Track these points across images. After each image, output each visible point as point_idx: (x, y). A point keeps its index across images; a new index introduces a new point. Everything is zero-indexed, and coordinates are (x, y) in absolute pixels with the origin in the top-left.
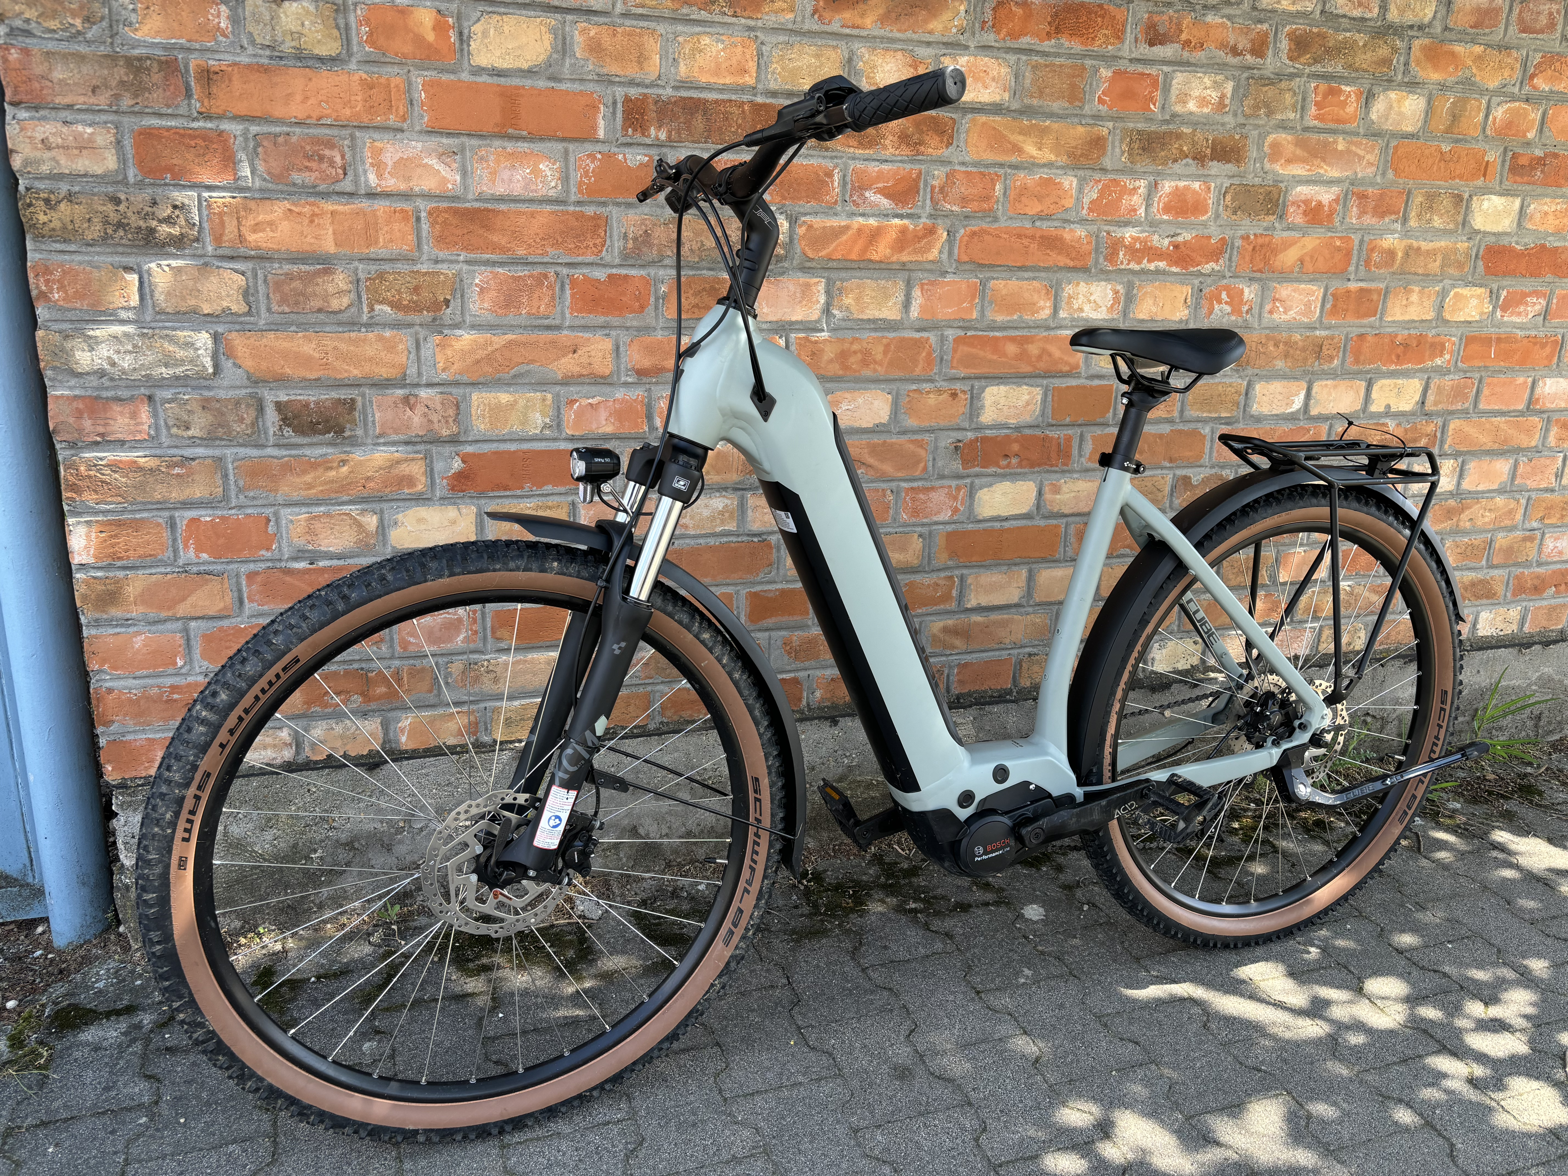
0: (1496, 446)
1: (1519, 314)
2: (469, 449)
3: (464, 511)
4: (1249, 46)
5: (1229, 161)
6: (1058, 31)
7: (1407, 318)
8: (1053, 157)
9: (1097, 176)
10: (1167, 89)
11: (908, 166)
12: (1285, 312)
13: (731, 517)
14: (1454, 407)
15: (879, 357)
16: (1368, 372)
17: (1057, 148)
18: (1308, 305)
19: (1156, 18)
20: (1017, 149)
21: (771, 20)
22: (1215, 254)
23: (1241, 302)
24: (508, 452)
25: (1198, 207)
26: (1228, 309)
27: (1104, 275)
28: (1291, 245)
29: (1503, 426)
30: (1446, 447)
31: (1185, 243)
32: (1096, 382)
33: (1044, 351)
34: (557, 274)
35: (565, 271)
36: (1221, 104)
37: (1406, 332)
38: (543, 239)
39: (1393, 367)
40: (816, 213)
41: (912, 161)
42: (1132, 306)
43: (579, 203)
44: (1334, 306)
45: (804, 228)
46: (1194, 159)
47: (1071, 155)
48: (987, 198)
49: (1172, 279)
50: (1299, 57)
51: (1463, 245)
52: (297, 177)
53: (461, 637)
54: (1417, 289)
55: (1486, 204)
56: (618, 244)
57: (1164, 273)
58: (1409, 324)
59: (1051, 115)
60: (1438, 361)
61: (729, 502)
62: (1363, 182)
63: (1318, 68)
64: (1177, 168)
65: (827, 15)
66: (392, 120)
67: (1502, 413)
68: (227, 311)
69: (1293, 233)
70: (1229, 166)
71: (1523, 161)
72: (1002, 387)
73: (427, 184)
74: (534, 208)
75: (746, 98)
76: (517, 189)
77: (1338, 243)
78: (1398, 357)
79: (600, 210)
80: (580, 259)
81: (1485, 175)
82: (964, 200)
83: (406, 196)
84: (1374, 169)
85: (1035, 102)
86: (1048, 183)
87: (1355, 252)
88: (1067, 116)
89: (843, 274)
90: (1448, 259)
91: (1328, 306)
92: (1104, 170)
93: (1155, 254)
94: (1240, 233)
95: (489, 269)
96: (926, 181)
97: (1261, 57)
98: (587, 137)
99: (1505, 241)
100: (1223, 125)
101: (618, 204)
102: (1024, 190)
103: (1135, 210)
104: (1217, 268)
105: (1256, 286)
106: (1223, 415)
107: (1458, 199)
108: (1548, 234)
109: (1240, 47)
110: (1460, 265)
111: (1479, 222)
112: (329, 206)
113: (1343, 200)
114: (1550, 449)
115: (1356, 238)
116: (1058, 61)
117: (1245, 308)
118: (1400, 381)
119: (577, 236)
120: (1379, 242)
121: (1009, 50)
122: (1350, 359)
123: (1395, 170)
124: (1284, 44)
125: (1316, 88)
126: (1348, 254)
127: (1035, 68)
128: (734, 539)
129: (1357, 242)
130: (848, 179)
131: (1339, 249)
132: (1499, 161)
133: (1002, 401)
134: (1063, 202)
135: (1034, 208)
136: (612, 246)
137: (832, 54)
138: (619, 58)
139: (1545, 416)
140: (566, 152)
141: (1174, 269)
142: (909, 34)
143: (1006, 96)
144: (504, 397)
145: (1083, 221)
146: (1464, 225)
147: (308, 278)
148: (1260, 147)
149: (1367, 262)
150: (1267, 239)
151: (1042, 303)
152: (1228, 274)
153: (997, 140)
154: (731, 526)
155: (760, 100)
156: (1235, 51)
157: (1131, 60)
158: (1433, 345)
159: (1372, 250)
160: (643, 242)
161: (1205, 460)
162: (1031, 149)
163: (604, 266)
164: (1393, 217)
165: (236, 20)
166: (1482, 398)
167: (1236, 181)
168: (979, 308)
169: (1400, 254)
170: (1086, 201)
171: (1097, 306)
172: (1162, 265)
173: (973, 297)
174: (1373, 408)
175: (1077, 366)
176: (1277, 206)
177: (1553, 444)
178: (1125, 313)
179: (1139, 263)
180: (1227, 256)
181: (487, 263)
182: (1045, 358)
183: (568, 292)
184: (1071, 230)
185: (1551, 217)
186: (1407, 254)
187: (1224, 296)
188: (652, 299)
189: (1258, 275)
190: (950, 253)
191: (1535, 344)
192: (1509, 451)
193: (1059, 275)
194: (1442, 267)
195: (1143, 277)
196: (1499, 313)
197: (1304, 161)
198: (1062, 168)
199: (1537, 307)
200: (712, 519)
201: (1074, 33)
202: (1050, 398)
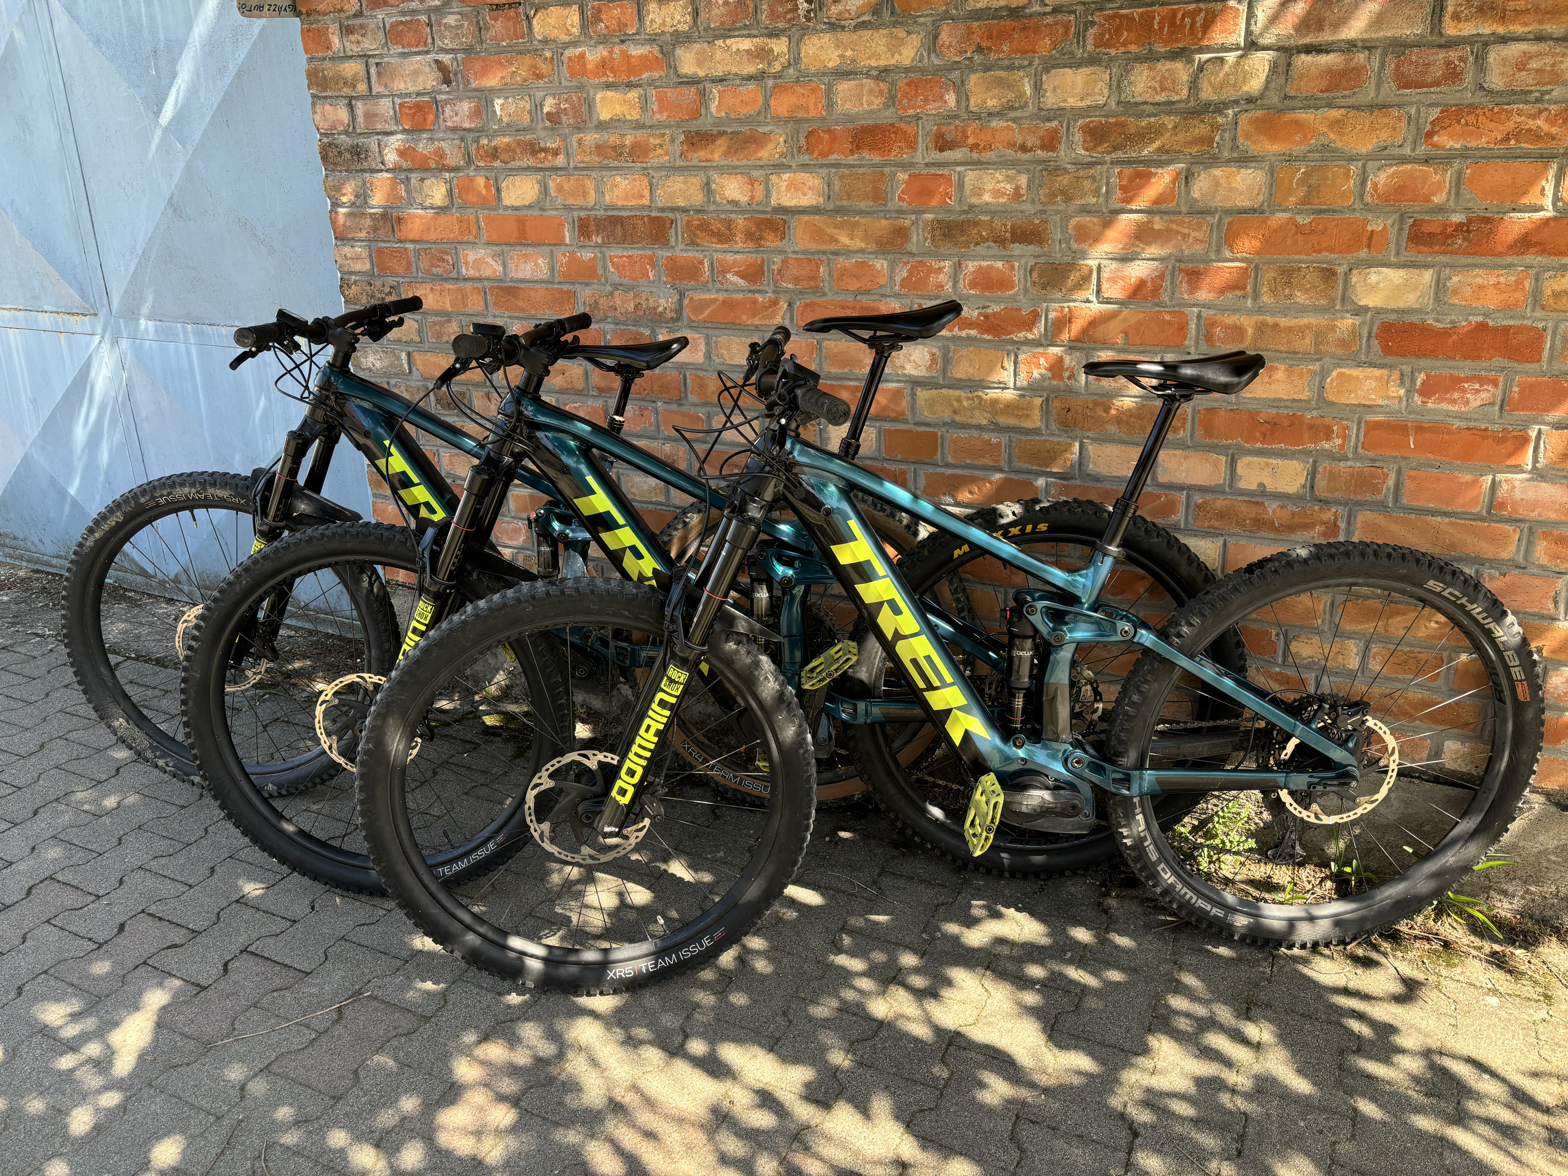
4: (1038, 143)
6: (859, 148)
8: (863, 245)
10: (961, 185)
11: (754, 256)
16: (1228, 447)
17: (866, 238)
19: (944, 129)
20: (834, 240)
21: (655, 162)
31: (994, 314)
36: (1017, 194)
39: (1259, 445)
41: (757, 252)
43: (560, 283)
47: (879, 242)
48: (814, 278)
50: (1096, 146)
52: (435, 270)
58: (1276, 403)
59: (860, 213)
63: (1120, 154)
64: (980, 250)
65: (689, 155)
66: (471, 238)
68: (412, 341)
73: (488, 273)
74: (538, 286)
75: (645, 213)
76: (528, 275)
78: (1264, 436)
79: (571, 287)
82: (796, 280)
83: (480, 279)
85: (845, 203)
86: (863, 264)
88: (874, 212)
89: (717, 332)
97: (1053, 151)
98: (560, 243)
99: (1415, 319)
100: (1022, 212)
102: (844, 272)
107: (1329, 275)
109: (1029, 144)
112: (447, 286)
116: (861, 170)
118: (1273, 461)
121: (822, 166)
122: (1199, 432)
124: (1078, 137)
125: (1120, 173)
127: (841, 178)
135: (854, 285)
137: (695, 181)
138: (573, 194)
140: (552, 252)
142: (745, 162)
143: (821, 200)
147: (441, 324)
148: (1064, 229)
153: (818, 234)
155: (653, 214)
156: (1024, 148)
157: (927, 164)
162: (845, 239)
165: (408, 191)
171: (917, 366)
178: (944, 372)
181: (518, 318)
190: (792, 319)
201: (872, 148)
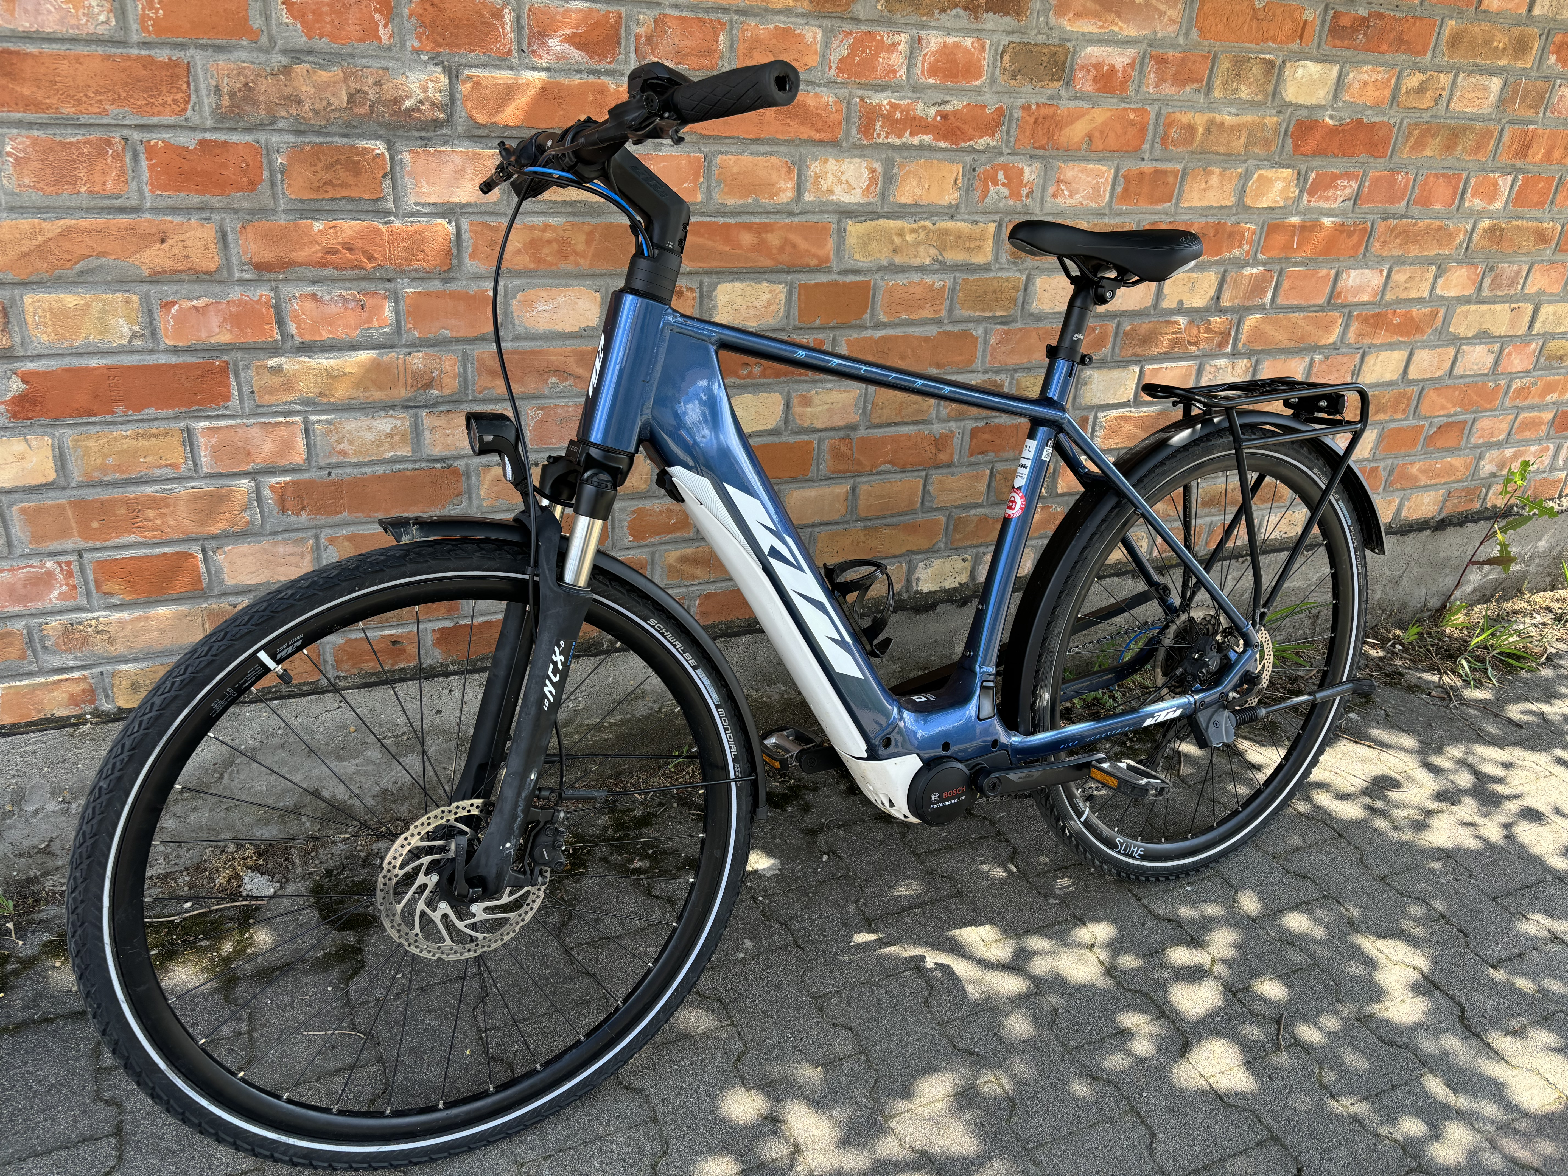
0: (1292, 344)
1: (1327, 199)
2: (31, 366)
3: (34, 443)
5: (1007, 14)
7: (1205, 203)
9: (847, 27)
12: (1071, 196)
13: (403, 440)
14: (1250, 303)
15: (581, 247)
18: (1096, 188)
22: (990, 127)
23: (1021, 184)
24: (87, 370)
25: (970, 70)
26: (1005, 191)
27: (858, 150)
28: (1078, 118)
29: (1301, 323)
30: (1240, 345)
32: (851, 278)
33: (786, 241)
34: (126, 139)
35: (136, 136)
37: (1203, 220)
38: (96, 93)
40: (484, 66)
42: (892, 188)
44: (1126, 190)
45: (468, 85)
46: (966, 9)
49: (940, 155)
51: (1271, 120)
53: (55, 593)
54: (1217, 170)
55: (1300, 72)
56: (208, 101)
57: (930, 148)
60: (1236, 252)
61: (399, 423)
62: (1162, 43)
67: (1301, 309)
69: (1081, 104)
70: (1008, 19)
71: (1345, 21)
72: (738, 285)
77: (1132, 117)
80: (155, 120)
81: (1301, 38)
84: (1176, 27)
87: (1151, 127)
90: (1253, 135)
91: (1119, 189)
92: (856, 20)
93: (919, 125)
94: (1020, 101)
95: (24, 132)
96: (628, 28)
101: (204, 47)
103: (894, 72)
104: (993, 143)
105: (1038, 165)
106: (998, 314)
108: (1366, 107)
110: (1267, 143)
111: (1291, 93)
113: (1139, 64)
114: (1349, 345)
115: (1152, 110)
117: (1025, 191)
119: (147, 90)
120: (1178, 115)
123: (1200, 30)
126: (1143, 130)
128: (410, 466)
129: (1153, 116)
130: (524, 21)
131: (1133, 123)
132: (1318, 21)
133: (739, 301)
134: (806, 59)
136: (200, 102)
139: (1346, 310)
141: (942, 144)
144: (71, 299)
145: (830, 83)
146: (1274, 95)
149: (1164, 139)
150: (1051, 111)
151: (782, 184)
152: (1006, 151)
154: (405, 451)
158: (1231, 235)
159: (1170, 125)
160: (245, 99)
161: (978, 364)
163: (193, 129)
164: (1195, 86)
166: (1281, 293)
167: (1016, 38)
168: (704, 189)
169: (1201, 130)
170: (834, 58)
172: (927, 139)
173: (696, 176)
174: (1165, 304)
175: (827, 260)
176: (1063, 70)
177: (1352, 341)
179: (900, 136)
180: (1005, 129)
182: (788, 248)
183: (144, 164)
184: (817, 95)
185: (1370, 88)
186: (1208, 130)
187: (1001, 176)
188: (266, 174)
189: (1041, 152)
191: (1342, 232)
192: (1305, 349)
193: (803, 150)
194: (1247, 145)
195: (906, 153)
196: (1305, 198)
197: (1096, 15)
198: (803, 15)
199: (1348, 191)
200: (380, 443)
202: (795, 297)
